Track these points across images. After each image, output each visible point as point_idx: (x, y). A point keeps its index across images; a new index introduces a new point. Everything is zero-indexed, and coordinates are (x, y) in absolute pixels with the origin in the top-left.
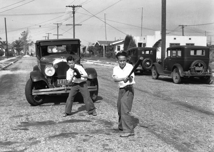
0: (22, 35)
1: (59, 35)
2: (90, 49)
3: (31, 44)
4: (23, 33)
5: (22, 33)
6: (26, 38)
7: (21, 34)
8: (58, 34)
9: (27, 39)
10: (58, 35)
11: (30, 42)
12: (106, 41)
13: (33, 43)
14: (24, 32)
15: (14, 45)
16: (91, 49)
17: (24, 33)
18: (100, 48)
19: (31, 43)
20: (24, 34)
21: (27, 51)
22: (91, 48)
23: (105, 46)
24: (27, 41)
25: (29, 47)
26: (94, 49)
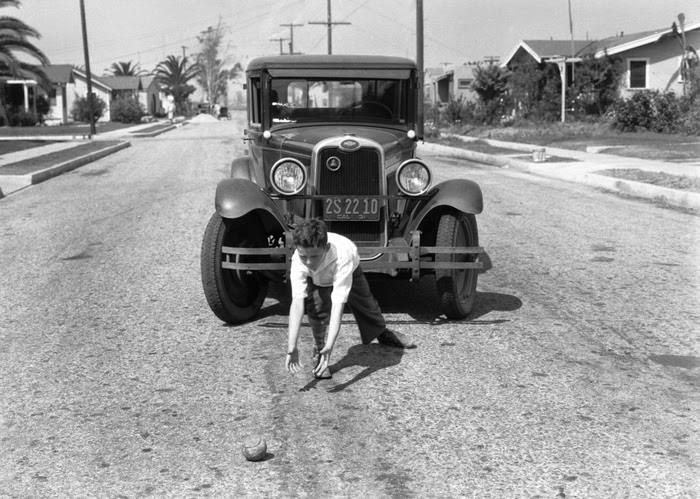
0: (201, 41)
1: (336, 24)
2: (484, 84)
3: (233, 74)
4: (204, 32)
5: (200, 35)
6: (216, 52)
7: (198, 37)
8: (329, 19)
9: (220, 57)
10: (329, 25)
11: (229, 67)
12: (569, 42)
13: (242, 70)
14: (210, 29)
15: (164, 75)
16: (490, 82)
17: (207, 35)
18: (539, 74)
19: (234, 70)
20: (209, 40)
21: (221, 97)
22: (490, 76)
23: (569, 66)
24: (218, 62)
25: (226, 83)
26: (505, 80)
